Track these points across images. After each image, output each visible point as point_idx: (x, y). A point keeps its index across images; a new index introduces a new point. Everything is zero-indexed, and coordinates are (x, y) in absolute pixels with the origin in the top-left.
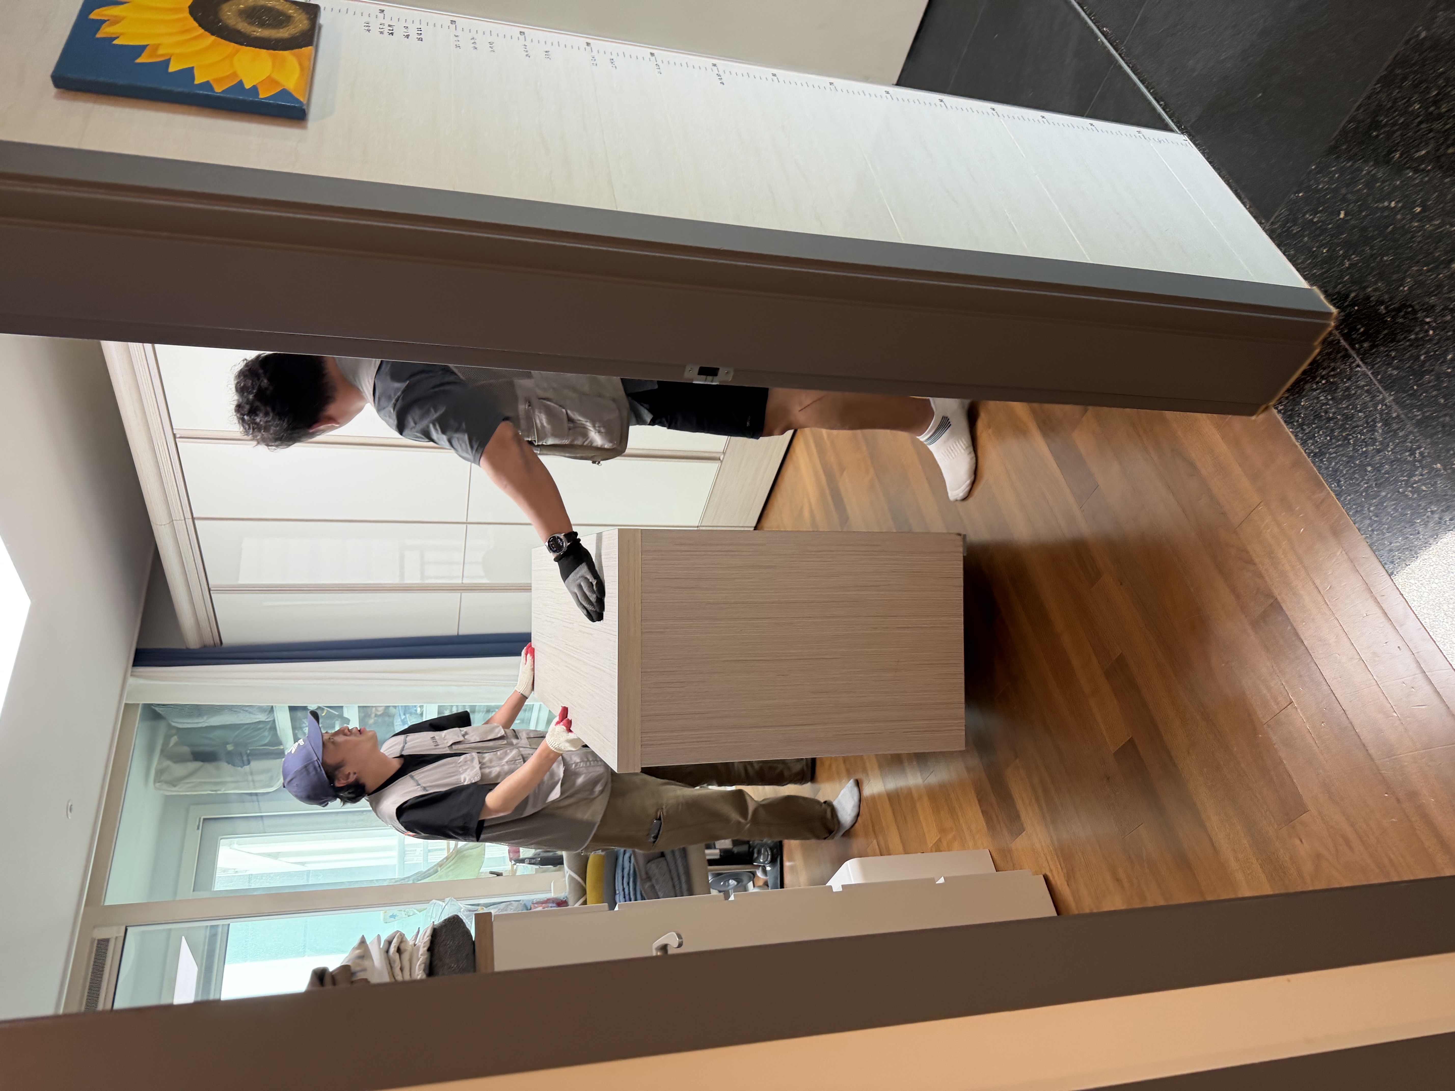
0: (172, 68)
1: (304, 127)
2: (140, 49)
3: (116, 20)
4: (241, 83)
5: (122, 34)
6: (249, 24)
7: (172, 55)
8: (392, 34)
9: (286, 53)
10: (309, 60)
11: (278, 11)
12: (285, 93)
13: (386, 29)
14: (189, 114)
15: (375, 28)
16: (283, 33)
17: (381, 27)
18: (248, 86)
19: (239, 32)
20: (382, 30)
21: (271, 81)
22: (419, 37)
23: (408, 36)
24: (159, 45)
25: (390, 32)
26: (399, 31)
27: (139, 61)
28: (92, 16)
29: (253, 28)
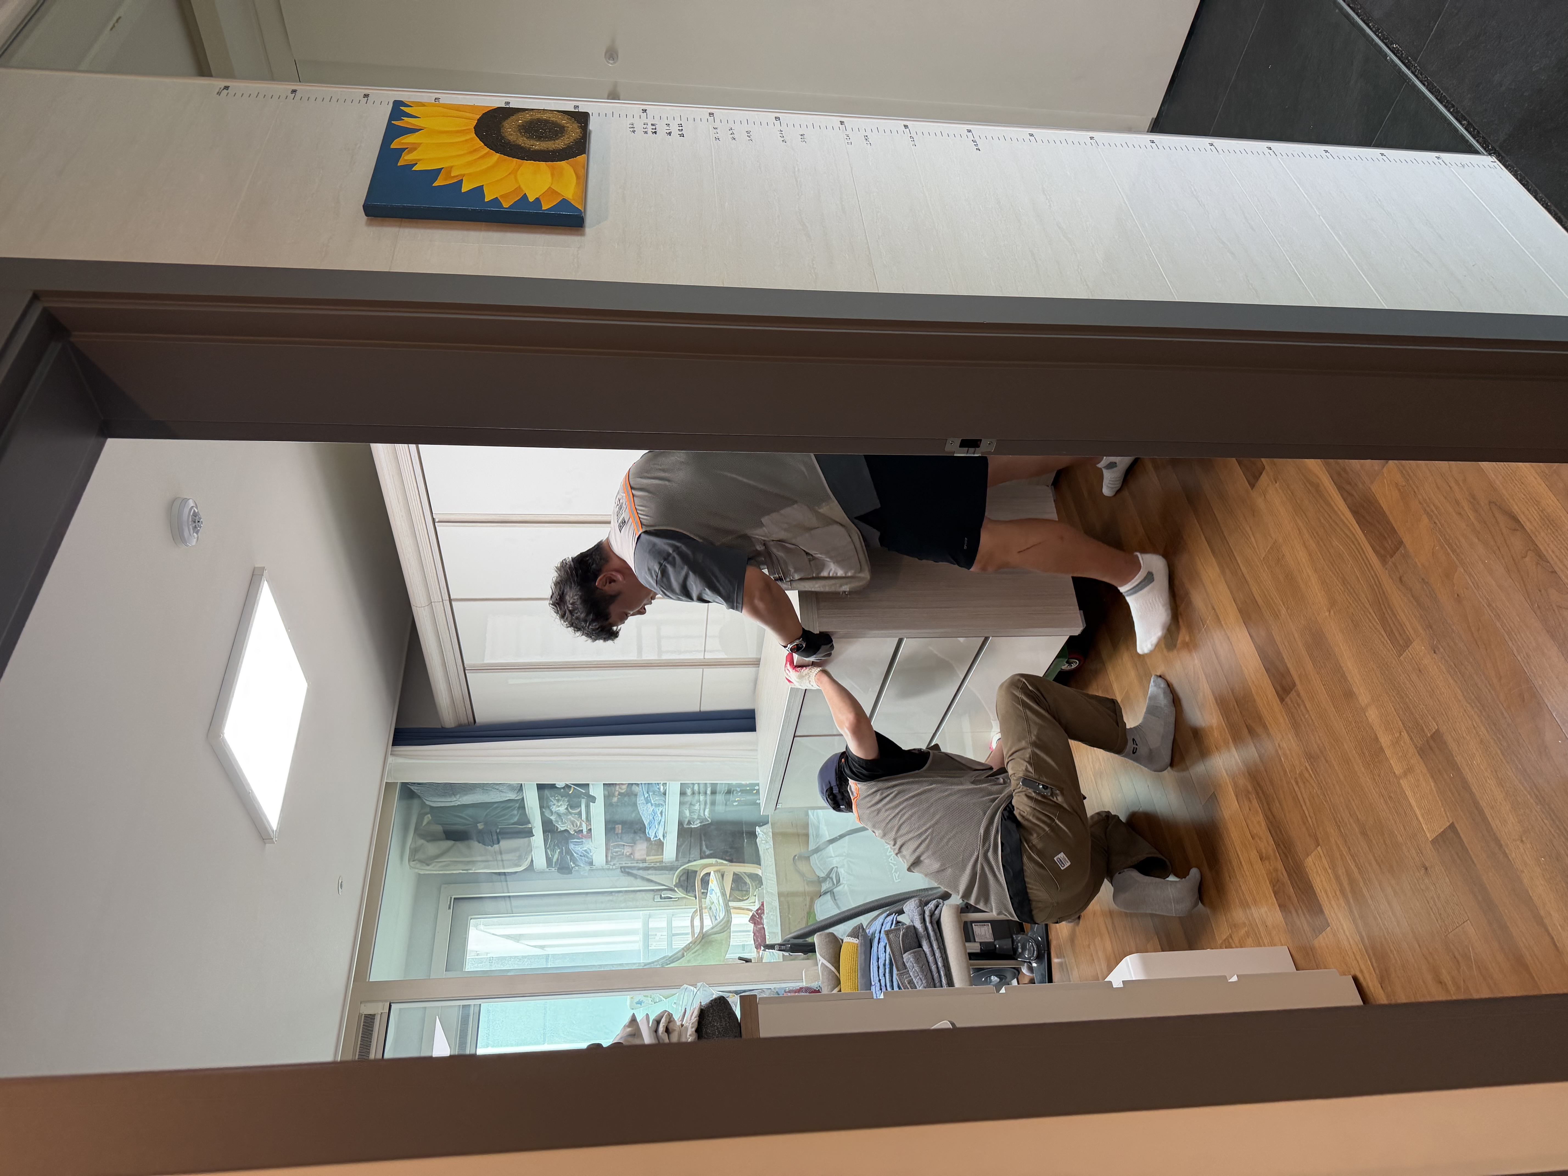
0: (465, 188)
1: (583, 234)
2: (437, 172)
3: (414, 148)
4: (525, 196)
5: (419, 160)
6: (527, 138)
7: (464, 175)
9: (563, 163)
10: (584, 168)
11: (553, 123)
12: (565, 202)
13: (650, 129)
14: (481, 230)
15: (639, 127)
16: (559, 144)
17: (645, 126)
18: (531, 199)
19: (519, 147)
20: (646, 130)
21: (551, 192)
22: (680, 133)
23: (670, 134)
24: (452, 167)
25: (654, 131)
26: (662, 129)
27: (435, 184)
28: (393, 146)
29: (532, 142)
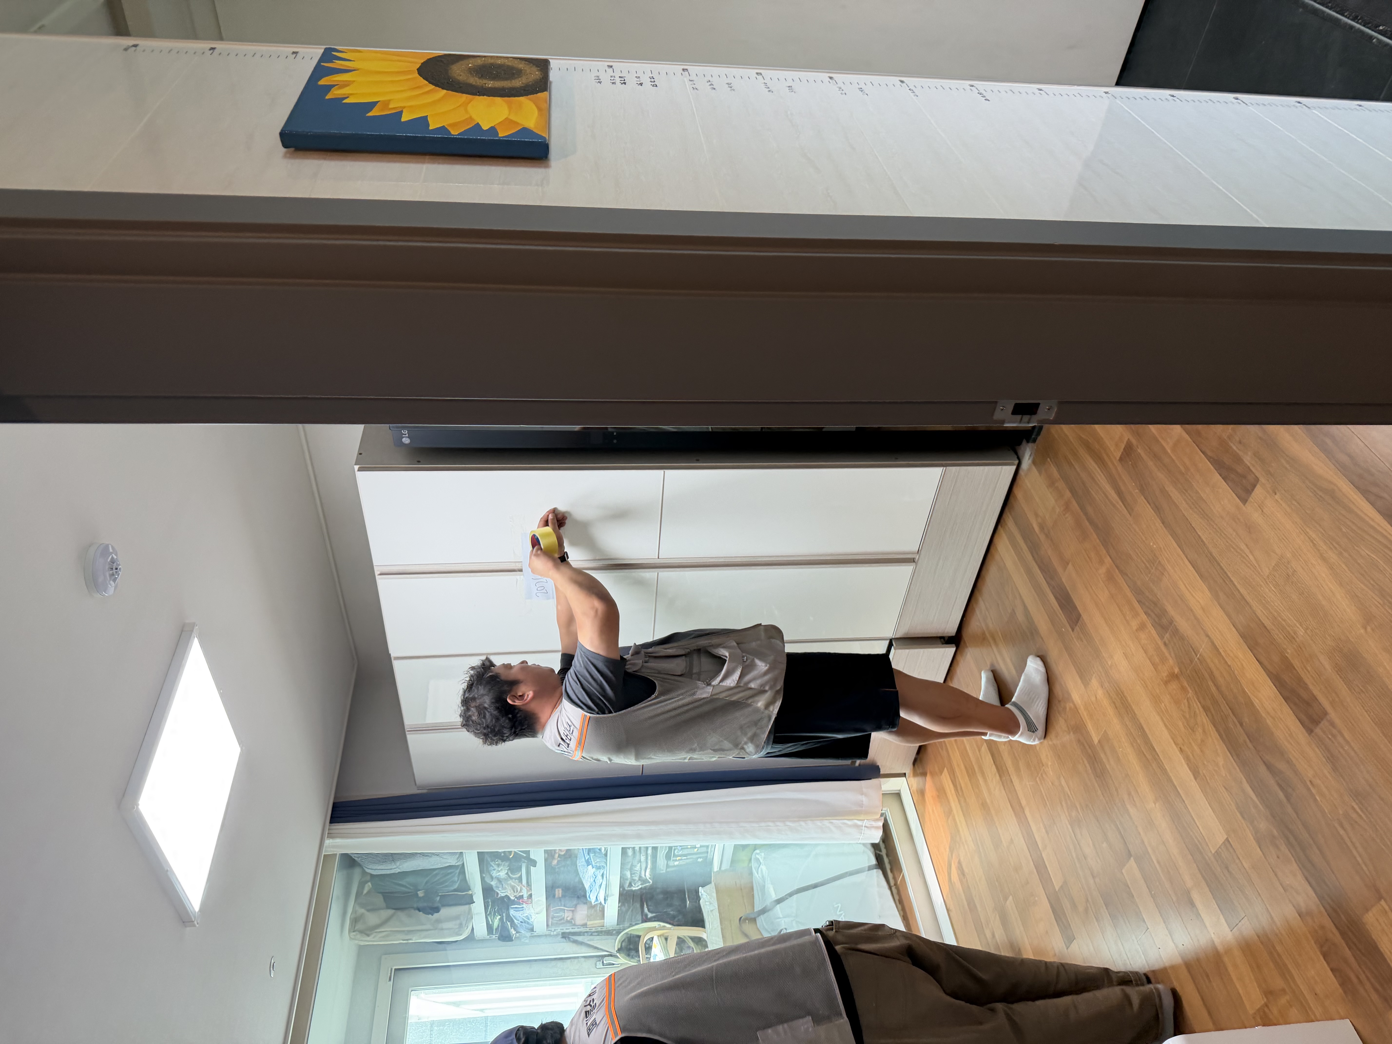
0: (404, 119)
2: (372, 105)
3: (346, 84)
4: (478, 125)
5: (351, 94)
6: (480, 78)
7: (404, 107)
8: (625, 83)
9: (522, 99)
10: (547, 103)
11: (508, 66)
12: (525, 130)
13: (618, 80)
15: (605, 78)
16: (517, 83)
17: (612, 78)
18: (485, 127)
19: (469, 85)
20: (614, 81)
21: (508, 122)
22: (653, 84)
23: (641, 84)
24: (389, 101)
25: (622, 82)
26: (631, 80)
27: (370, 114)
28: (322, 82)
29: (485, 81)
